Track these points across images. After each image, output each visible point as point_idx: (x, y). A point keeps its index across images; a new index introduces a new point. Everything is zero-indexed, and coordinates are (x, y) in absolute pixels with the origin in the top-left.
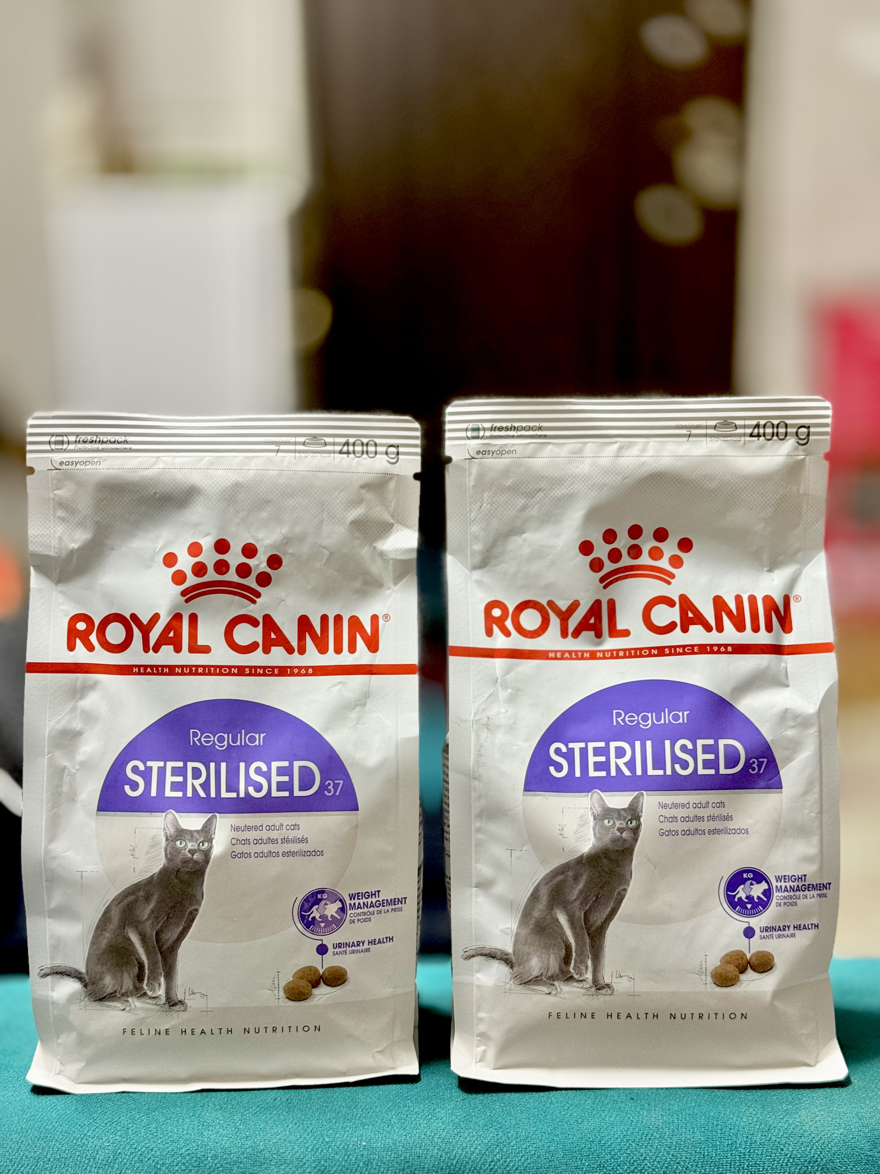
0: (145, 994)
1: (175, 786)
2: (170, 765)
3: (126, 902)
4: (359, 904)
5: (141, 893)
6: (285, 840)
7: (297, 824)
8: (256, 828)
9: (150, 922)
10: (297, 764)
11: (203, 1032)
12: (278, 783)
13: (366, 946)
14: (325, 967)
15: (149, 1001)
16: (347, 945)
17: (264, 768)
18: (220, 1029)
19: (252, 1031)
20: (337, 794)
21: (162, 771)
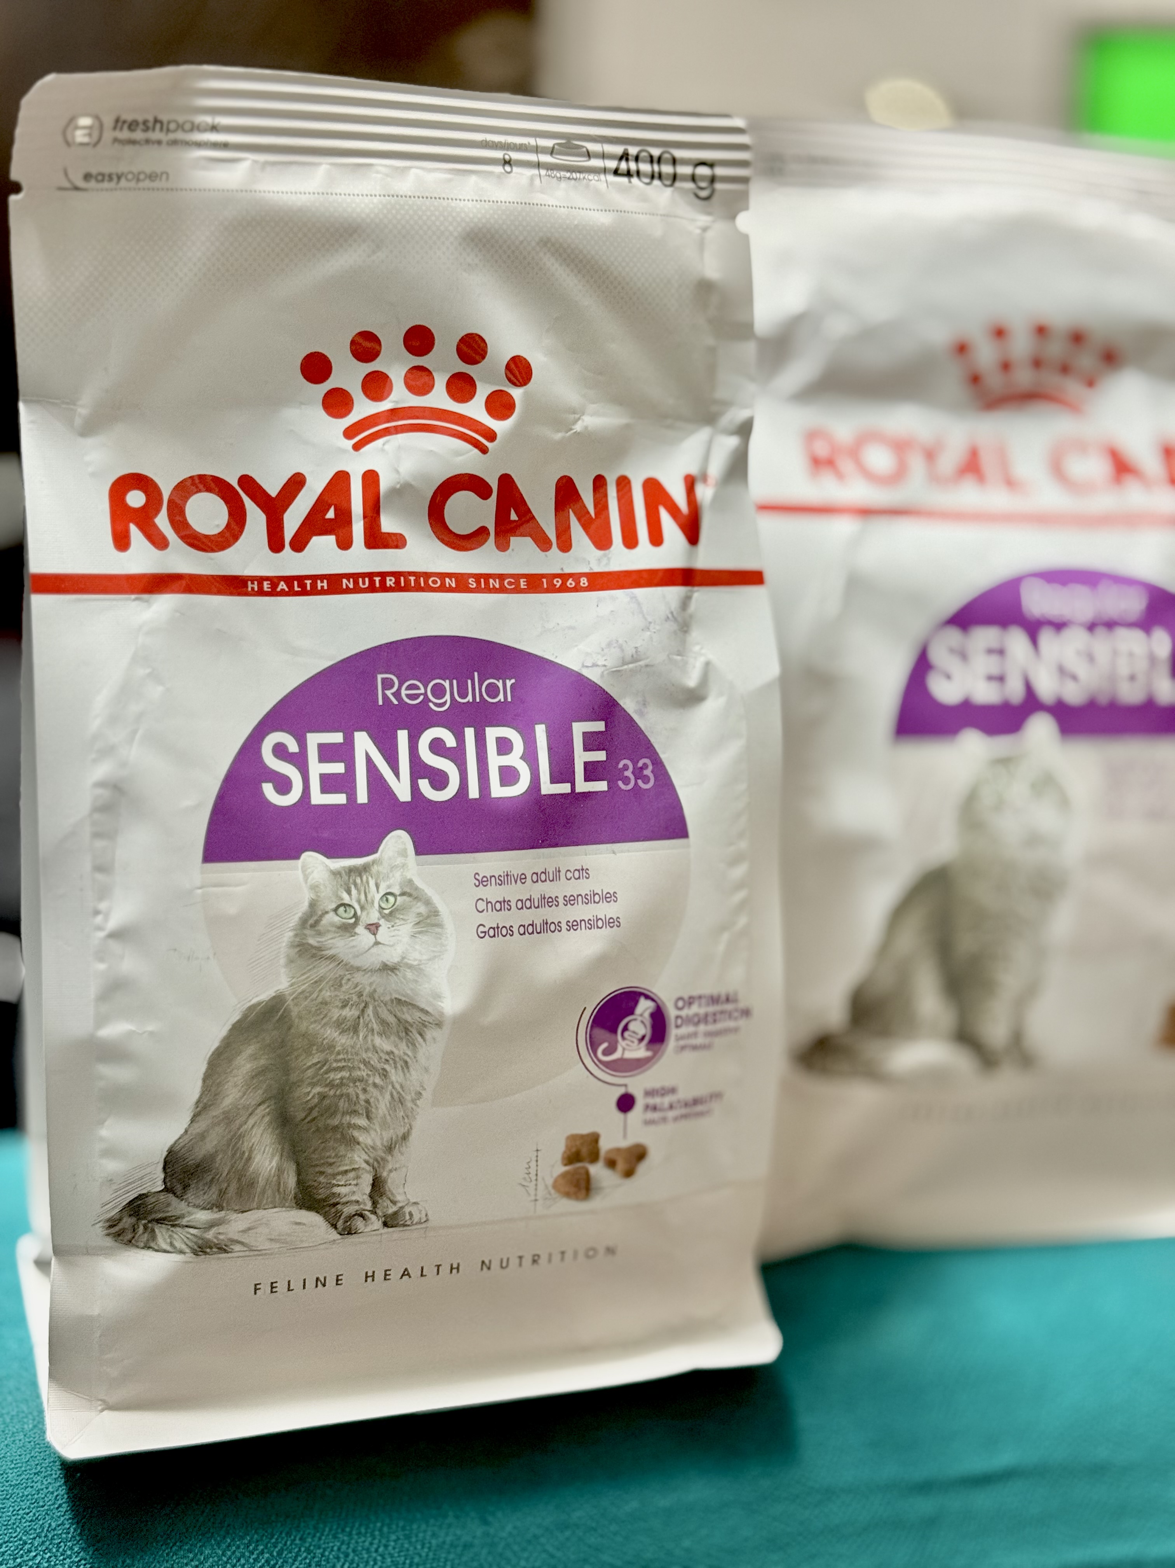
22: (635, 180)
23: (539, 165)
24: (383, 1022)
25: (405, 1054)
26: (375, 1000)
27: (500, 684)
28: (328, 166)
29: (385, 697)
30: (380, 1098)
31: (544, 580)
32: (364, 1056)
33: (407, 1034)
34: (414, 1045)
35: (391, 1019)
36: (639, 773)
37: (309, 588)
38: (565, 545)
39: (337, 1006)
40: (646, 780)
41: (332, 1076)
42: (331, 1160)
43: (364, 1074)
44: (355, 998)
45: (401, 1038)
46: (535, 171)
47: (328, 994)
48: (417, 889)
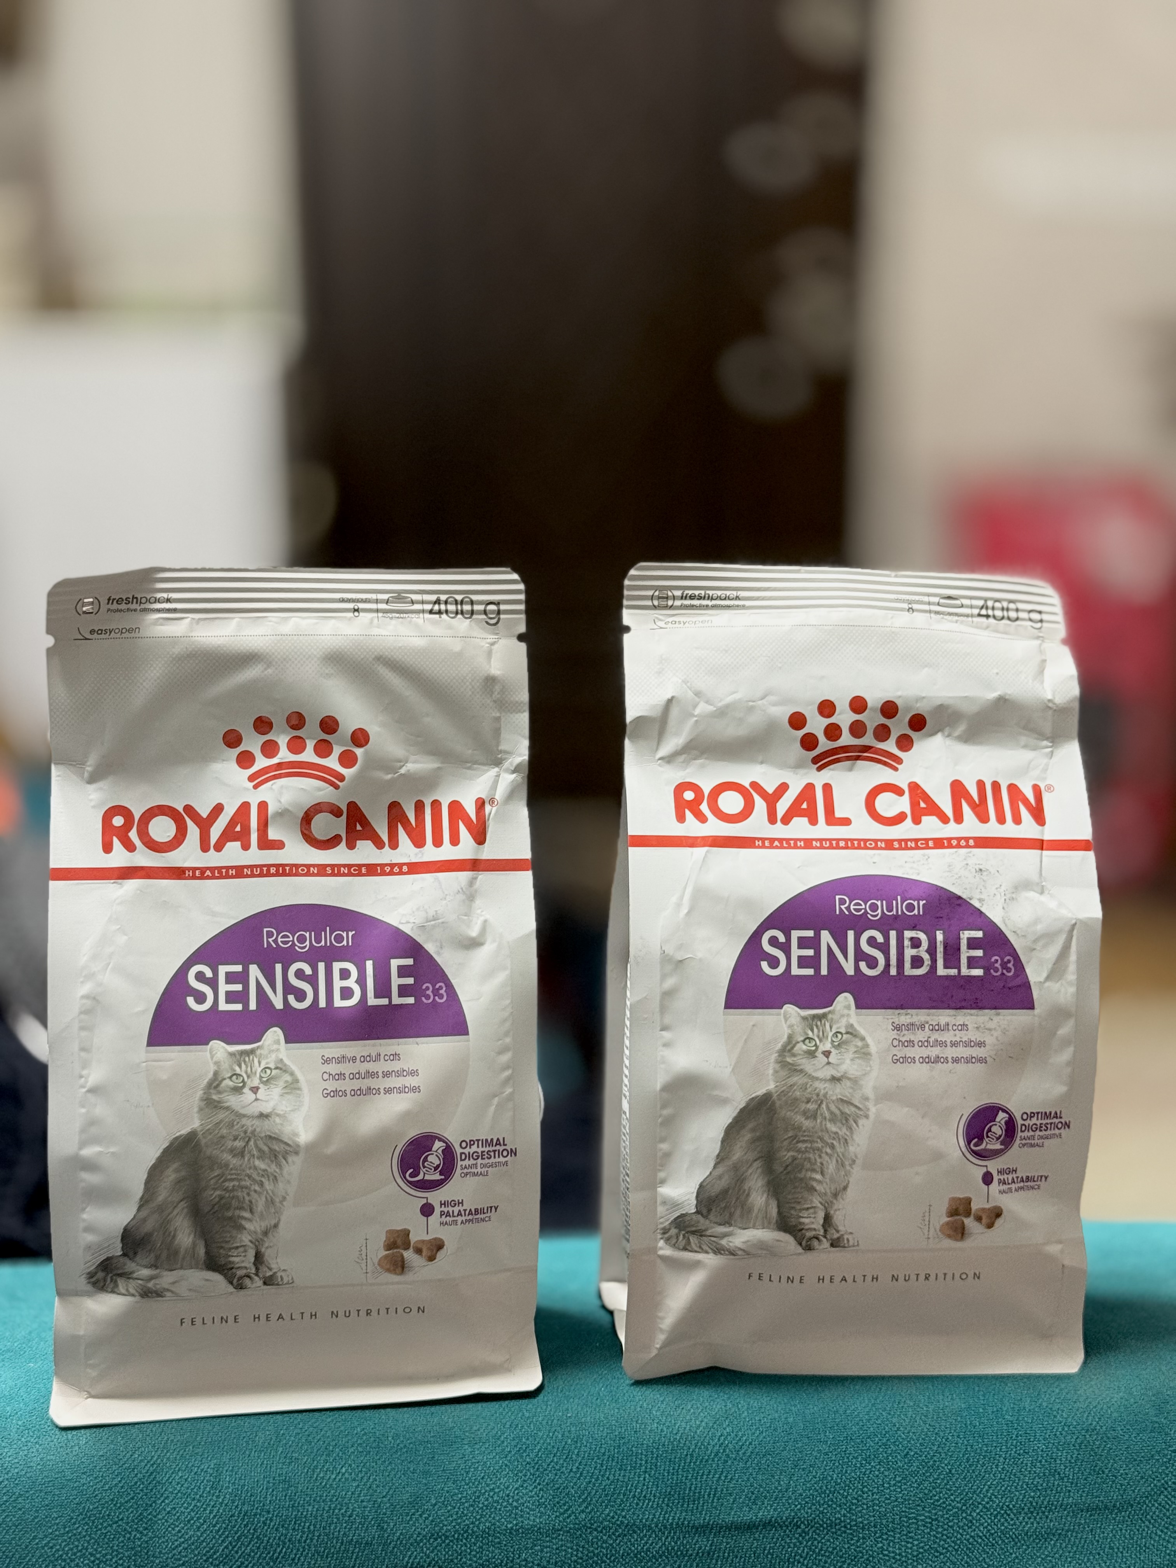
22: (444, 616)
23: (377, 611)
24: (260, 1150)
25: (275, 1171)
26: (255, 1136)
27: (344, 935)
28: (238, 619)
29: (268, 942)
30: (259, 1199)
31: (379, 868)
32: (248, 1172)
33: (275, 1158)
34: (280, 1166)
35: (266, 1149)
36: (436, 992)
37: (224, 874)
38: (394, 845)
39: (230, 1140)
40: (441, 997)
41: (227, 1184)
42: (227, 1239)
43: (248, 1184)
44: (242, 1135)
45: (272, 1161)
46: (375, 615)
47: (225, 1131)
48: (285, 1065)
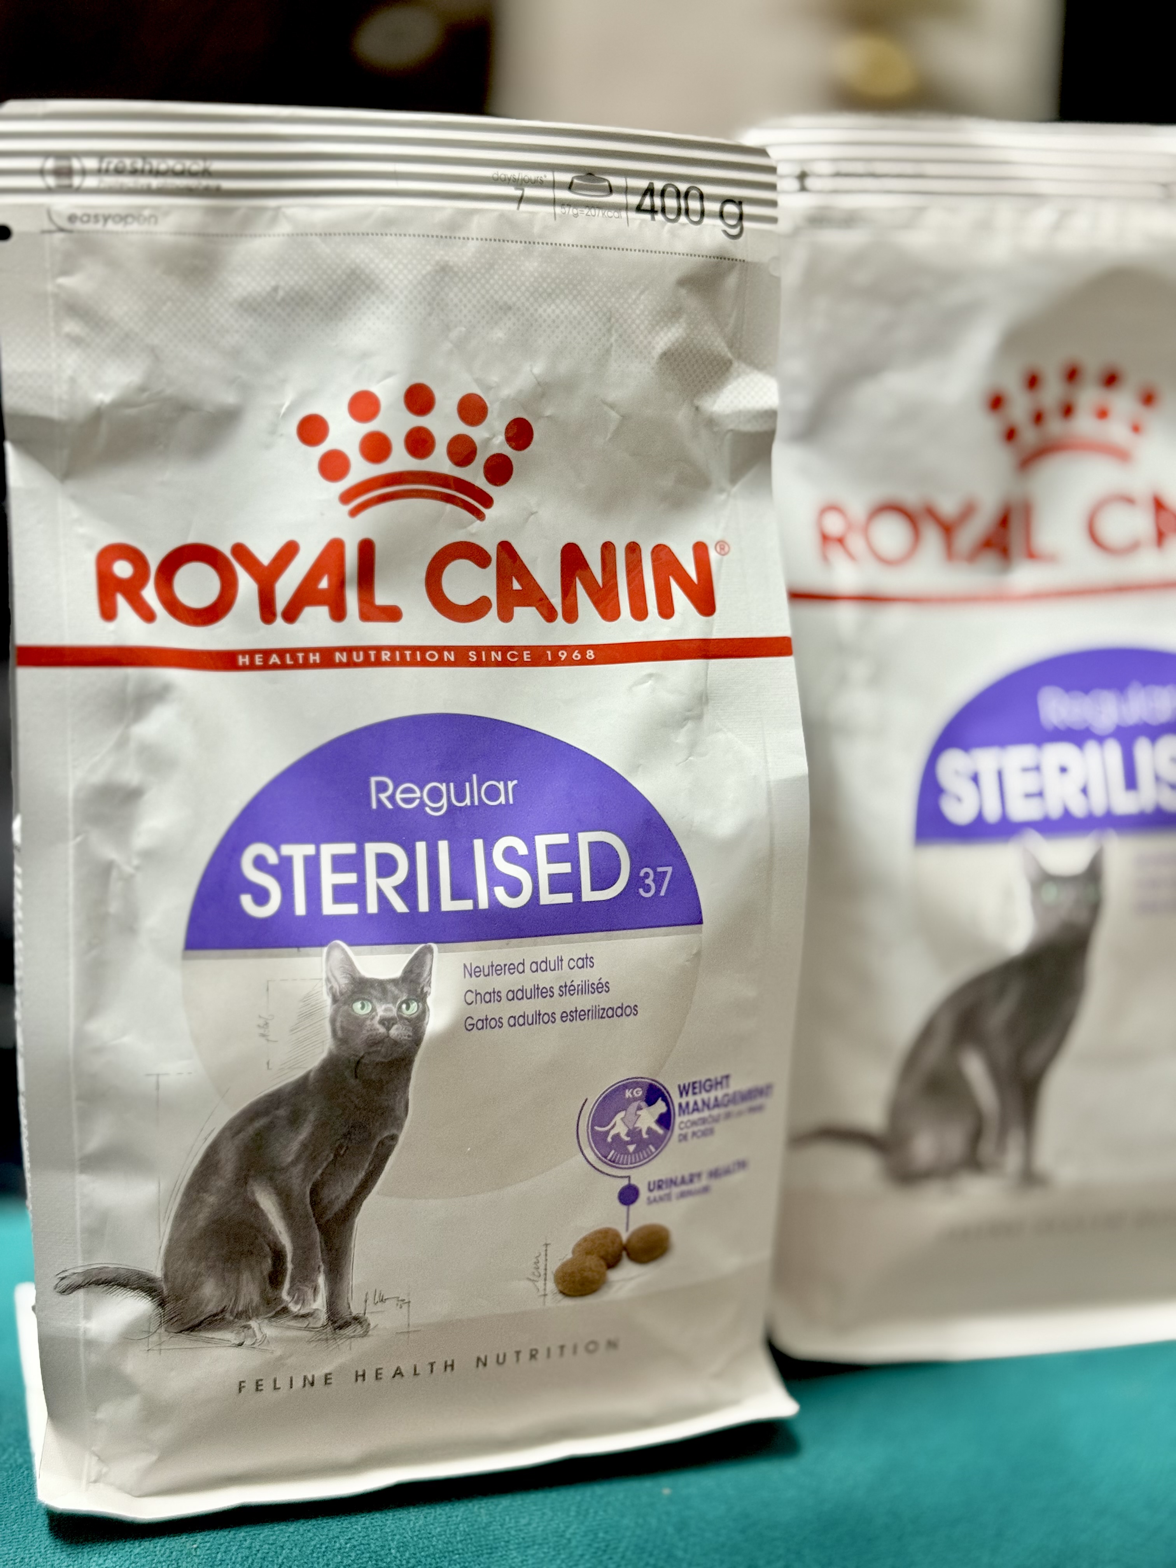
0: (285, 1310)
1: (341, 894)
2: (328, 851)
3: (251, 1130)
4: (696, 1103)
5: (282, 1112)
6: (567, 990)
7: (589, 956)
8: (512, 968)
9: (301, 1166)
10: (585, 839)
11: (398, 1373)
12: (552, 877)
13: (704, 1181)
14: (633, 1227)
15: (293, 1323)
16: (672, 1182)
17: (522, 849)
18: (432, 1364)
19: (491, 1361)
20: (662, 893)
21: (312, 864)
